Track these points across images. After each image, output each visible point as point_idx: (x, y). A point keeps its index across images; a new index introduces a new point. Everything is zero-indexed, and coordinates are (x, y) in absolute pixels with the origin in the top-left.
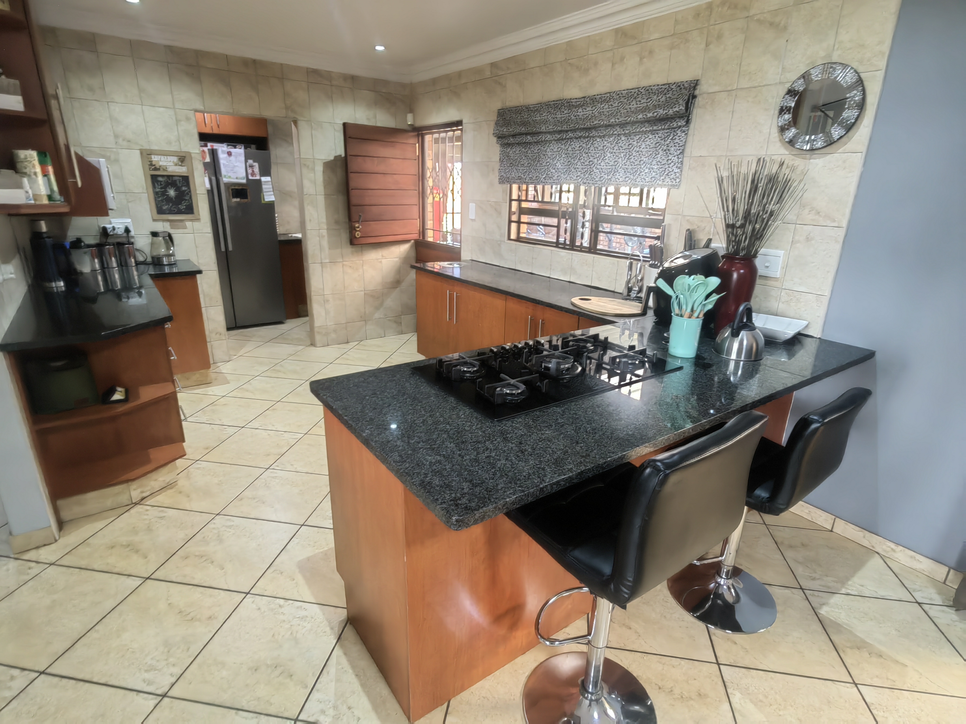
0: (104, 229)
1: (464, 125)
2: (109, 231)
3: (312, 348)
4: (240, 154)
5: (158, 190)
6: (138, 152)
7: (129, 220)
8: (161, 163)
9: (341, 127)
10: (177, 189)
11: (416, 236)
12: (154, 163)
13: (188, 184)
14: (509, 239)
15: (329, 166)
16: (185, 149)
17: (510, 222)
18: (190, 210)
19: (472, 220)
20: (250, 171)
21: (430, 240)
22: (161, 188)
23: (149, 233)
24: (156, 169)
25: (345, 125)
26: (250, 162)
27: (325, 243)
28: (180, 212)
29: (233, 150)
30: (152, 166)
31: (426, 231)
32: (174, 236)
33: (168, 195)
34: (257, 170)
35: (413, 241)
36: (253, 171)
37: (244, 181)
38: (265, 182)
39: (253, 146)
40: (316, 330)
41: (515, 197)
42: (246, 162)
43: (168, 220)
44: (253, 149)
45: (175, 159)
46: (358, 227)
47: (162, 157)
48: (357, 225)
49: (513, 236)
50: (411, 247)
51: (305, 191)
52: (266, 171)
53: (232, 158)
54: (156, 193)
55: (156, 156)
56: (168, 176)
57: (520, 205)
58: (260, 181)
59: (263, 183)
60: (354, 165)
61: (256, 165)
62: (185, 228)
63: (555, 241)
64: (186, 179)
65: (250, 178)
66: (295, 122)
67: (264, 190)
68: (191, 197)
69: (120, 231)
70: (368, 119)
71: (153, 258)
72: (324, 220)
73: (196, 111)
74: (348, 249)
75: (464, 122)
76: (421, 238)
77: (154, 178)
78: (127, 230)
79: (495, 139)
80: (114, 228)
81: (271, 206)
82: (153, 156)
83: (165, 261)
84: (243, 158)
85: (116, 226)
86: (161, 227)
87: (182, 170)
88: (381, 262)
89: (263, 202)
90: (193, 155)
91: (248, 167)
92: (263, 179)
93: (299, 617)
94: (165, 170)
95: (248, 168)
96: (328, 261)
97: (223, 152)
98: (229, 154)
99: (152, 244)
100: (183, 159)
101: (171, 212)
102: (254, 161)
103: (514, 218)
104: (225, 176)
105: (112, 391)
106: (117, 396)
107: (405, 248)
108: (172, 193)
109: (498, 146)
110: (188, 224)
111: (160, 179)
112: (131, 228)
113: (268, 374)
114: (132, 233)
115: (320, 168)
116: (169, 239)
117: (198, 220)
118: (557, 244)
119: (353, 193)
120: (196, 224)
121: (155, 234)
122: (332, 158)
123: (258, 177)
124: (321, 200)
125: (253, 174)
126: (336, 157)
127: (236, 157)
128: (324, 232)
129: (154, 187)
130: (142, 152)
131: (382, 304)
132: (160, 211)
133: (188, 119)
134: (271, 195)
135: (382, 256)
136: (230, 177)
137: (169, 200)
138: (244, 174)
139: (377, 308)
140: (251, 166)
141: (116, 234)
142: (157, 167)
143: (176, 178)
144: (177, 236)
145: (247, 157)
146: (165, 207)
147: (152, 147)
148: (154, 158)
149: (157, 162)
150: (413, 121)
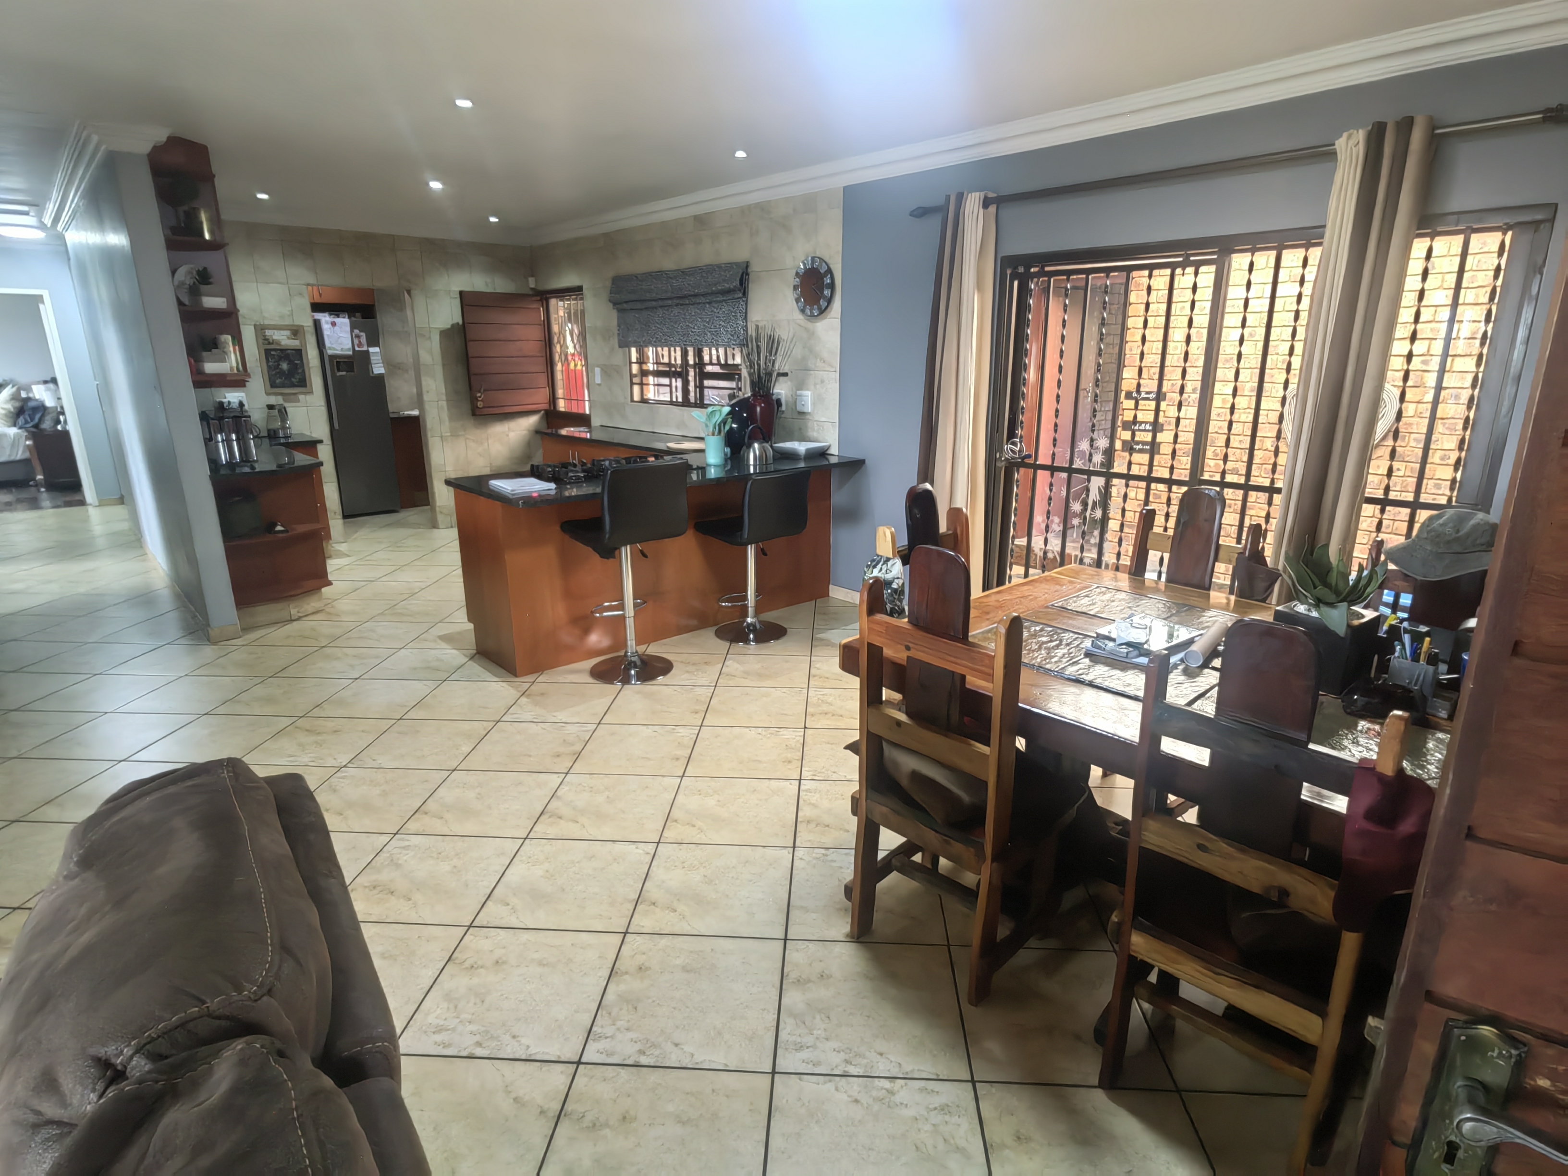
0: (221, 404)
1: (584, 290)
2: (225, 405)
4: (345, 324)
5: (271, 364)
7: (243, 394)
8: (275, 337)
9: (458, 296)
10: (290, 362)
11: (546, 406)
12: (267, 337)
13: (301, 359)
14: (632, 400)
15: (445, 334)
16: (296, 323)
17: (632, 384)
18: (303, 383)
19: (599, 385)
20: (356, 342)
21: (562, 409)
22: (275, 362)
23: (265, 406)
25: (461, 293)
26: (356, 331)
27: (445, 415)
28: (293, 386)
29: (337, 320)
32: (288, 409)
33: (281, 369)
34: (364, 340)
35: (543, 412)
36: (360, 342)
37: (351, 353)
38: (374, 353)
39: (358, 315)
41: (634, 359)
42: (352, 331)
43: (281, 394)
44: (358, 318)
45: (288, 333)
46: (480, 397)
47: (276, 331)
49: (637, 397)
50: (541, 418)
51: (422, 360)
52: (373, 341)
53: (336, 328)
54: (269, 367)
55: (270, 331)
56: (281, 350)
57: (640, 367)
58: (368, 351)
59: (371, 354)
60: (473, 333)
61: (363, 334)
62: (298, 401)
64: (299, 353)
65: (357, 349)
66: (409, 292)
67: (373, 362)
68: (304, 371)
69: (235, 405)
71: (269, 431)
72: (444, 391)
73: (308, 285)
74: (470, 422)
75: (584, 287)
76: (552, 408)
77: (267, 352)
78: (241, 404)
79: (611, 305)
80: (229, 402)
81: (380, 378)
82: (267, 331)
83: (281, 434)
84: (348, 329)
86: (273, 400)
87: (295, 343)
88: (508, 435)
89: (371, 375)
90: (306, 325)
92: (371, 350)
94: (278, 343)
95: (354, 339)
96: (449, 434)
97: (327, 323)
98: (334, 324)
99: (269, 417)
100: (296, 332)
101: (284, 386)
102: (361, 331)
103: (636, 380)
104: (329, 348)
105: (276, 525)
106: (279, 528)
107: (532, 420)
108: (285, 366)
109: (615, 310)
110: (301, 397)
111: (273, 353)
112: (245, 402)
114: (246, 407)
115: (436, 338)
116: (283, 413)
117: (311, 392)
119: (473, 361)
120: (308, 397)
121: (271, 408)
122: (449, 326)
123: (365, 348)
124: (439, 370)
125: (360, 345)
126: (453, 325)
127: (341, 327)
128: (444, 403)
129: (267, 361)
130: (255, 326)
132: (273, 385)
133: (300, 293)
134: (381, 367)
135: (509, 428)
136: (335, 348)
137: (281, 373)
138: (350, 345)
140: (358, 337)
141: (232, 408)
142: (271, 341)
143: (289, 351)
144: (291, 409)
145: (353, 327)
146: (278, 381)
147: (267, 322)
148: (268, 333)
149: (271, 336)
150: (536, 285)
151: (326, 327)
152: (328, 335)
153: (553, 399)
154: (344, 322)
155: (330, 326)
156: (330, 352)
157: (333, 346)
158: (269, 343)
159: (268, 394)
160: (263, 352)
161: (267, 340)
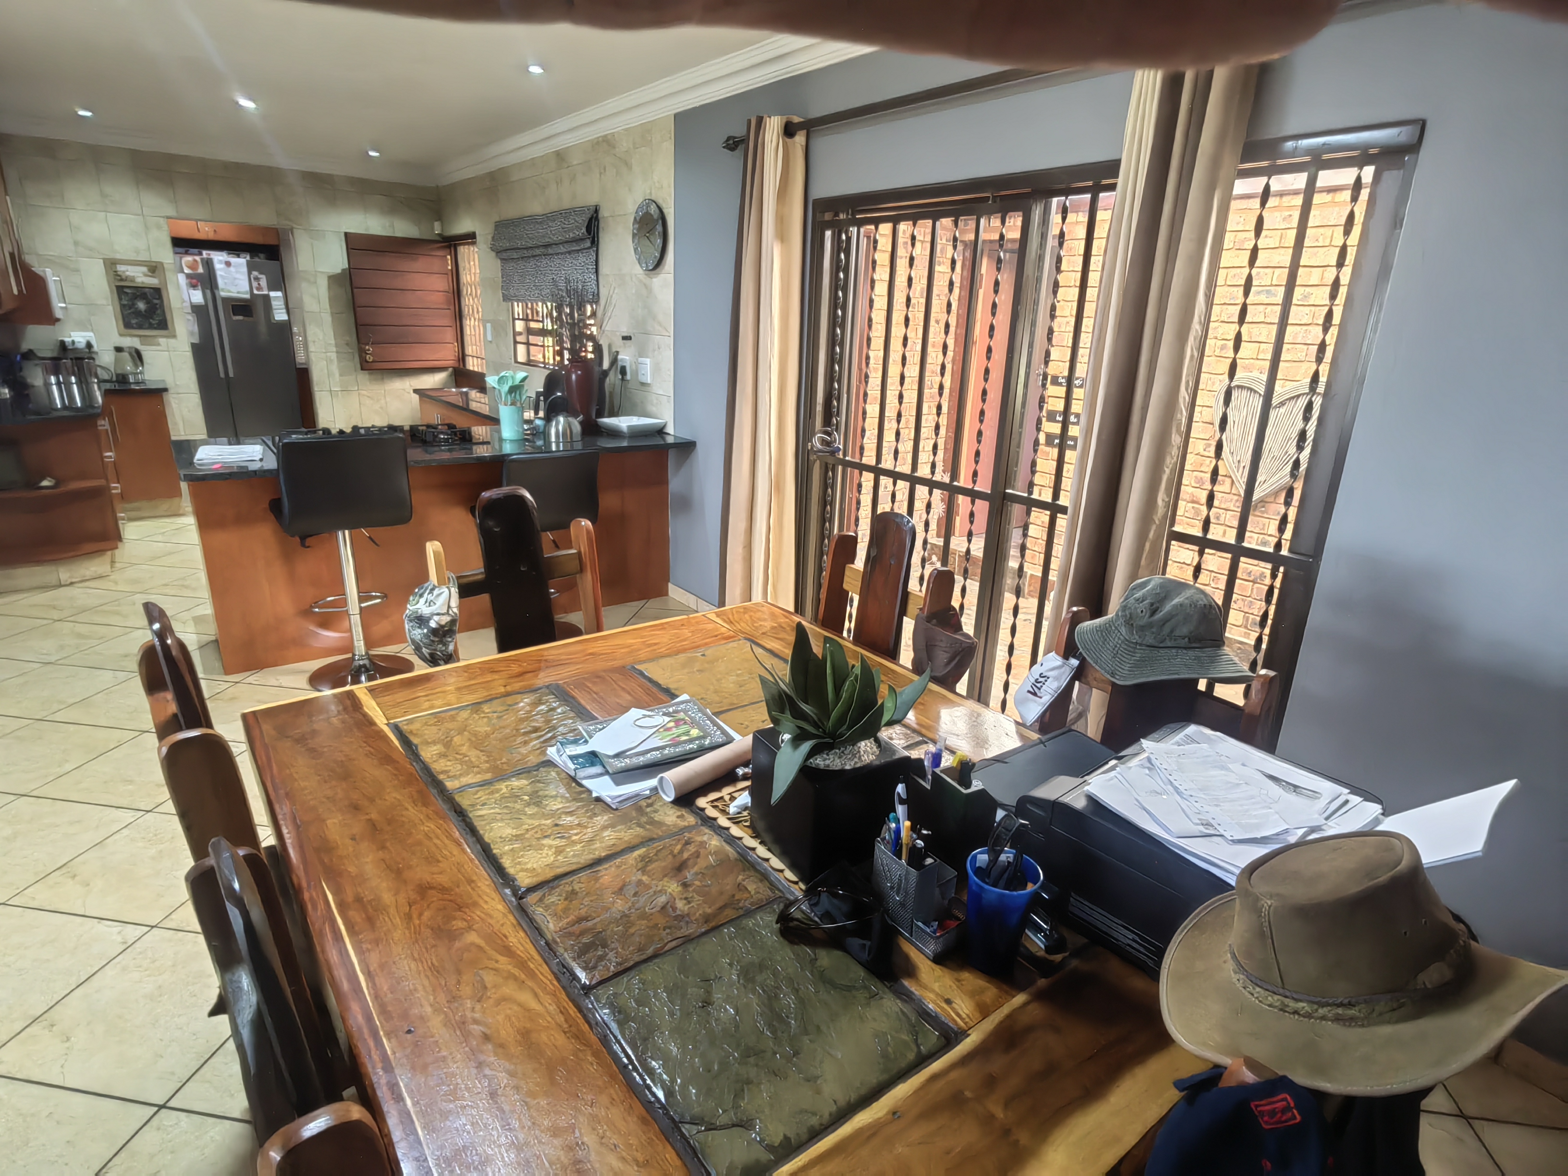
0: (63, 344)
1: (477, 238)
2: (68, 344)
4: (240, 265)
5: (124, 302)
6: (102, 261)
7: (91, 334)
8: (128, 273)
9: (343, 237)
10: (148, 302)
11: (453, 364)
12: (120, 273)
13: (160, 297)
14: (515, 361)
15: (334, 279)
16: (156, 259)
17: (516, 343)
18: (163, 325)
19: (491, 342)
20: (255, 284)
22: (129, 300)
23: (112, 349)
25: (347, 234)
26: (255, 273)
27: (335, 368)
28: (151, 327)
29: (232, 259)
31: (467, 358)
32: (144, 354)
33: (136, 308)
34: (264, 282)
35: (450, 369)
36: (259, 285)
38: (275, 297)
39: (262, 256)
42: (249, 274)
43: (140, 336)
44: (260, 260)
45: (145, 269)
46: (370, 350)
47: (130, 267)
48: (368, 347)
49: (522, 358)
51: (306, 307)
52: (276, 284)
53: (232, 269)
54: (123, 306)
55: (122, 266)
56: (137, 288)
57: (527, 325)
58: (267, 296)
59: (272, 299)
60: (361, 279)
61: (263, 277)
62: (159, 345)
64: (157, 292)
65: (256, 292)
66: (292, 231)
67: (274, 307)
68: (164, 311)
69: (81, 345)
71: (118, 375)
72: (333, 342)
73: (168, 218)
74: (363, 377)
75: (477, 234)
76: (461, 366)
77: (120, 290)
78: (89, 345)
80: (73, 342)
81: (285, 327)
82: (118, 266)
83: (132, 378)
84: (245, 269)
85: (76, 339)
86: (128, 342)
87: (153, 282)
89: (272, 321)
90: (165, 266)
91: (252, 279)
92: (273, 294)
94: (132, 279)
95: (252, 281)
96: (338, 389)
97: (220, 262)
98: (228, 264)
99: (117, 361)
100: (154, 268)
101: (140, 327)
102: (261, 273)
103: (521, 339)
104: (223, 290)
108: (141, 306)
109: (498, 261)
110: (162, 341)
111: (127, 290)
112: (94, 343)
114: (95, 348)
115: (324, 283)
116: (138, 357)
117: (174, 336)
119: (362, 311)
120: (172, 341)
121: (119, 349)
122: (339, 271)
123: (266, 292)
124: (327, 318)
125: (259, 288)
126: (343, 270)
127: (237, 268)
128: (334, 356)
129: (120, 299)
130: (105, 261)
132: (127, 325)
133: (159, 227)
134: (283, 313)
135: (410, 386)
136: (229, 291)
137: (138, 313)
138: (248, 288)
140: (257, 279)
141: (76, 349)
142: (124, 277)
143: (147, 290)
144: (148, 353)
145: (251, 268)
146: (134, 321)
147: (118, 256)
148: (121, 268)
149: (124, 272)
150: (442, 230)
151: (219, 267)
152: (221, 276)
153: (462, 357)
154: (241, 262)
155: (223, 266)
156: (223, 294)
157: (228, 288)
158: (122, 280)
159: (121, 335)
160: (115, 289)
161: (119, 276)
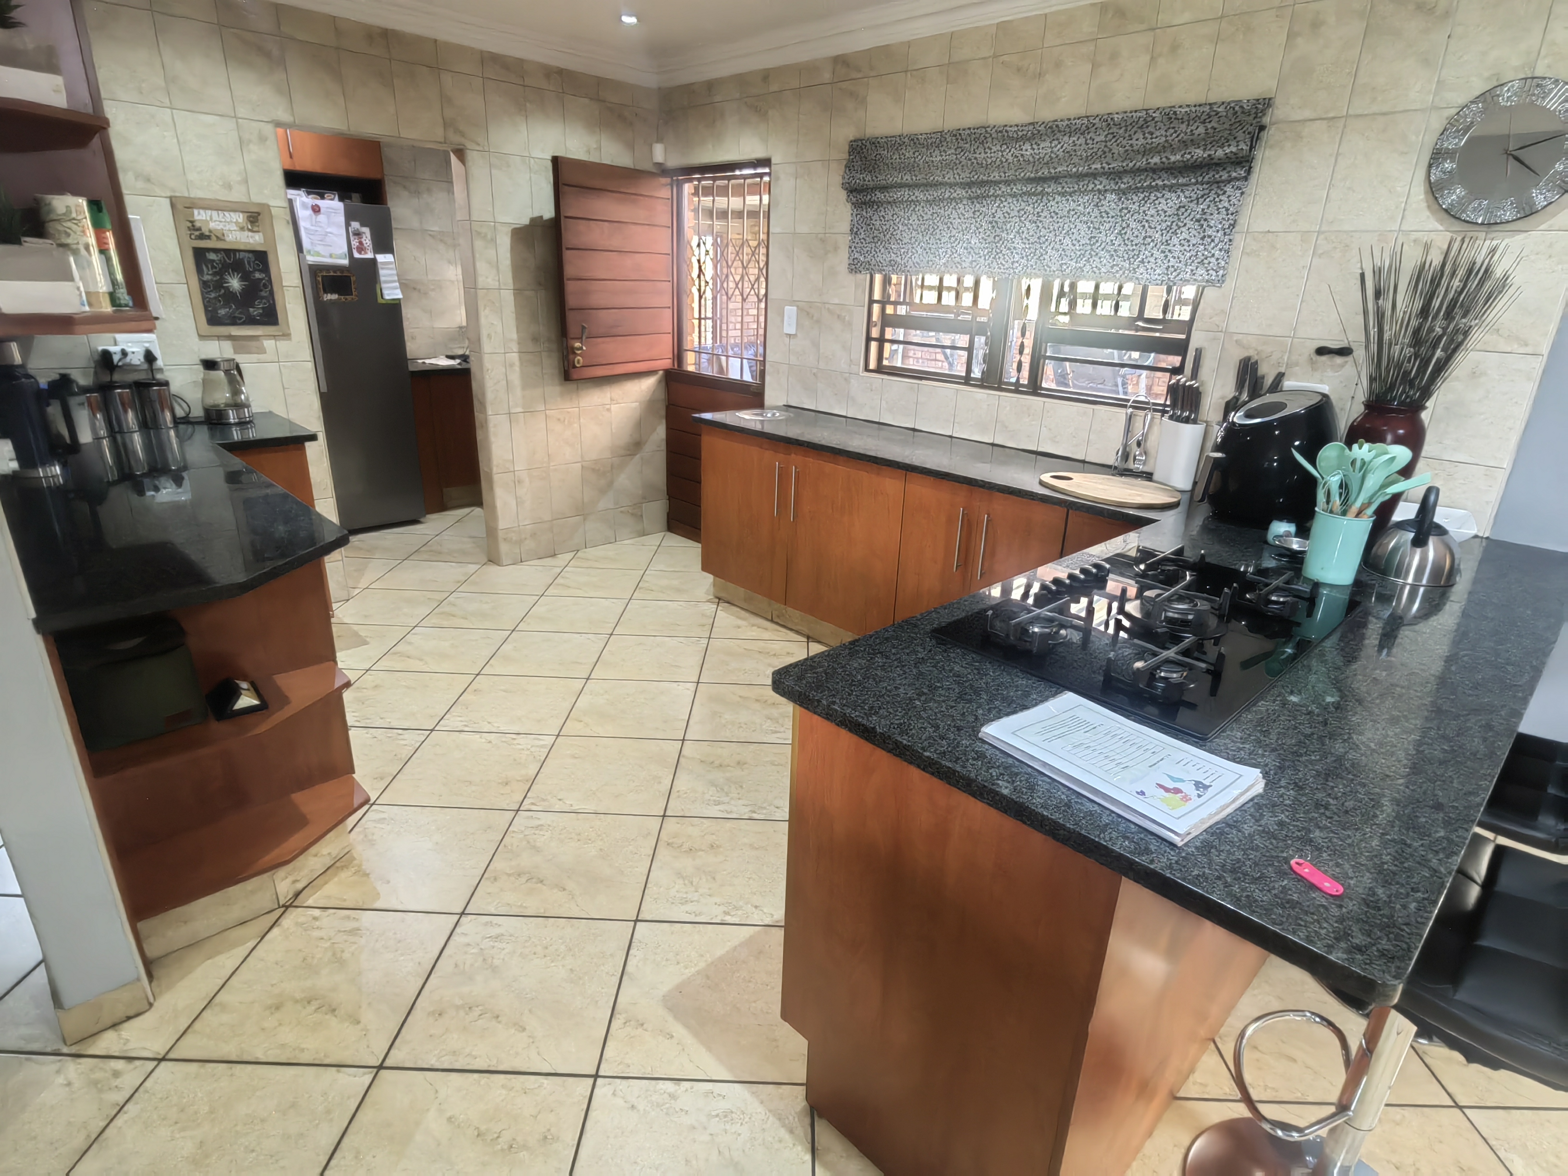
0: (106, 356)
1: (773, 167)
2: (116, 358)
3: (493, 569)
4: (335, 211)
5: (207, 278)
6: (168, 201)
7: (153, 338)
8: (212, 225)
9: (550, 165)
10: (245, 277)
11: (667, 363)
12: (198, 224)
13: (266, 269)
14: (867, 369)
15: (522, 235)
16: (256, 198)
17: (869, 339)
18: (270, 317)
19: (790, 335)
20: (355, 243)
21: (691, 368)
22: (214, 274)
24: (202, 237)
25: (555, 160)
26: (355, 225)
27: (515, 377)
28: (252, 321)
29: (322, 203)
30: (196, 231)
31: (685, 353)
32: (243, 368)
33: (227, 288)
34: (367, 240)
35: (661, 373)
36: (361, 243)
37: (345, 262)
38: (383, 263)
39: (356, 196)
40: (501, 535)
41: (877, 296)
42: (348, 225)
43: (230, 337)
44: (356, 200)
45: (240, 218)
46: (581, 349)
47: (215, 213)
48: (577, 345)
49: (872, 365)
50: (660, 382)
51: (481, 281)
52: (383, 243)
53: (321, 217)
54: (204, 285)
55: (202, 211)
56: (228, 252)
57: (883, 310)
58: (374, 261)
59: (379, 266)
60: (573, 234)
61: (366, 231)
62: (262, 351)
63: (964, 374)
64: (261, 258)
65: (356, 255)
66: (461, 154)
67: (382, 279)
68: (272, 293)
69: (137, 358)
70: (589, 152)
71: (207, 411)
72: (515, 336)
73: (278, 124)
74: (554, 389)
75: (773, 161)
76: (676, 367)
77: (200, 255)
78: (150, 357)
79: (843, 194)
80: (124, 353)
81: (394, 308)
82: (196, 212)
83: (232, 417)
84: (341, 219)
85: (129, 350)
86: (216, 350)
87: (253, 240)
88: (609, 410)
89: (380, 300)
90: (273, 211)
91: (351, 234)
92: (381, 258)
93: (717, 1116)
94: (220, 237)
95: (352, 238)
96: (520, 410)
97: (304, 205)
98: (316, 210)
99: (205, 383)
100: (255, 216)
101: (233, 321)
102: (362, 225)
103: (875, 333)
104: (309, 252)
105: (235, 693)
106: (246, 700)
107: (648, 384)
108: (235, 283)
109: (849, 205)
110: (268, 344)
111: (212, 256)
112: (157, 353)
113: (434, 620)
114: (160, 363)
115: (505, 242)
116: (235, 374)
117: (287, 336)
118: (967, 380)
119: (571, 287)
120: (283, 345)
121: (210, 365)
122: (526, 221)
123: (370, 255)
124: (508, 297)
125: (361, 249)
126: (533, 220)
127: (328, 217)
128: (514, 357)
129: (199, 271)
130: (172, 202)
131: (610, 484)
132: (213, 320)
133: (262, 139)
134: (396, 288)
135: (612, 400)
136: (318, 254)
137: (229, 296)
138: (345, 249)
139: (603, 491)
140: (358, 234)
141: (130, 365)
142: (205, 231)
143: (242, 255)
144: (250, 367)
145: (350, 217)
146: (222, 312)
147: (196, 193)
148: (200, 216)
149: (206, 222)
150: (665, 160)
151: (303, 215)
152: (306, 229)
153: (679, 355)
154: (332, 206)
155: (309, 212)
156: (314, 259)
157: (319, 248)
159: (202, 337)
160: (190, 255)
161: (199, 229)
